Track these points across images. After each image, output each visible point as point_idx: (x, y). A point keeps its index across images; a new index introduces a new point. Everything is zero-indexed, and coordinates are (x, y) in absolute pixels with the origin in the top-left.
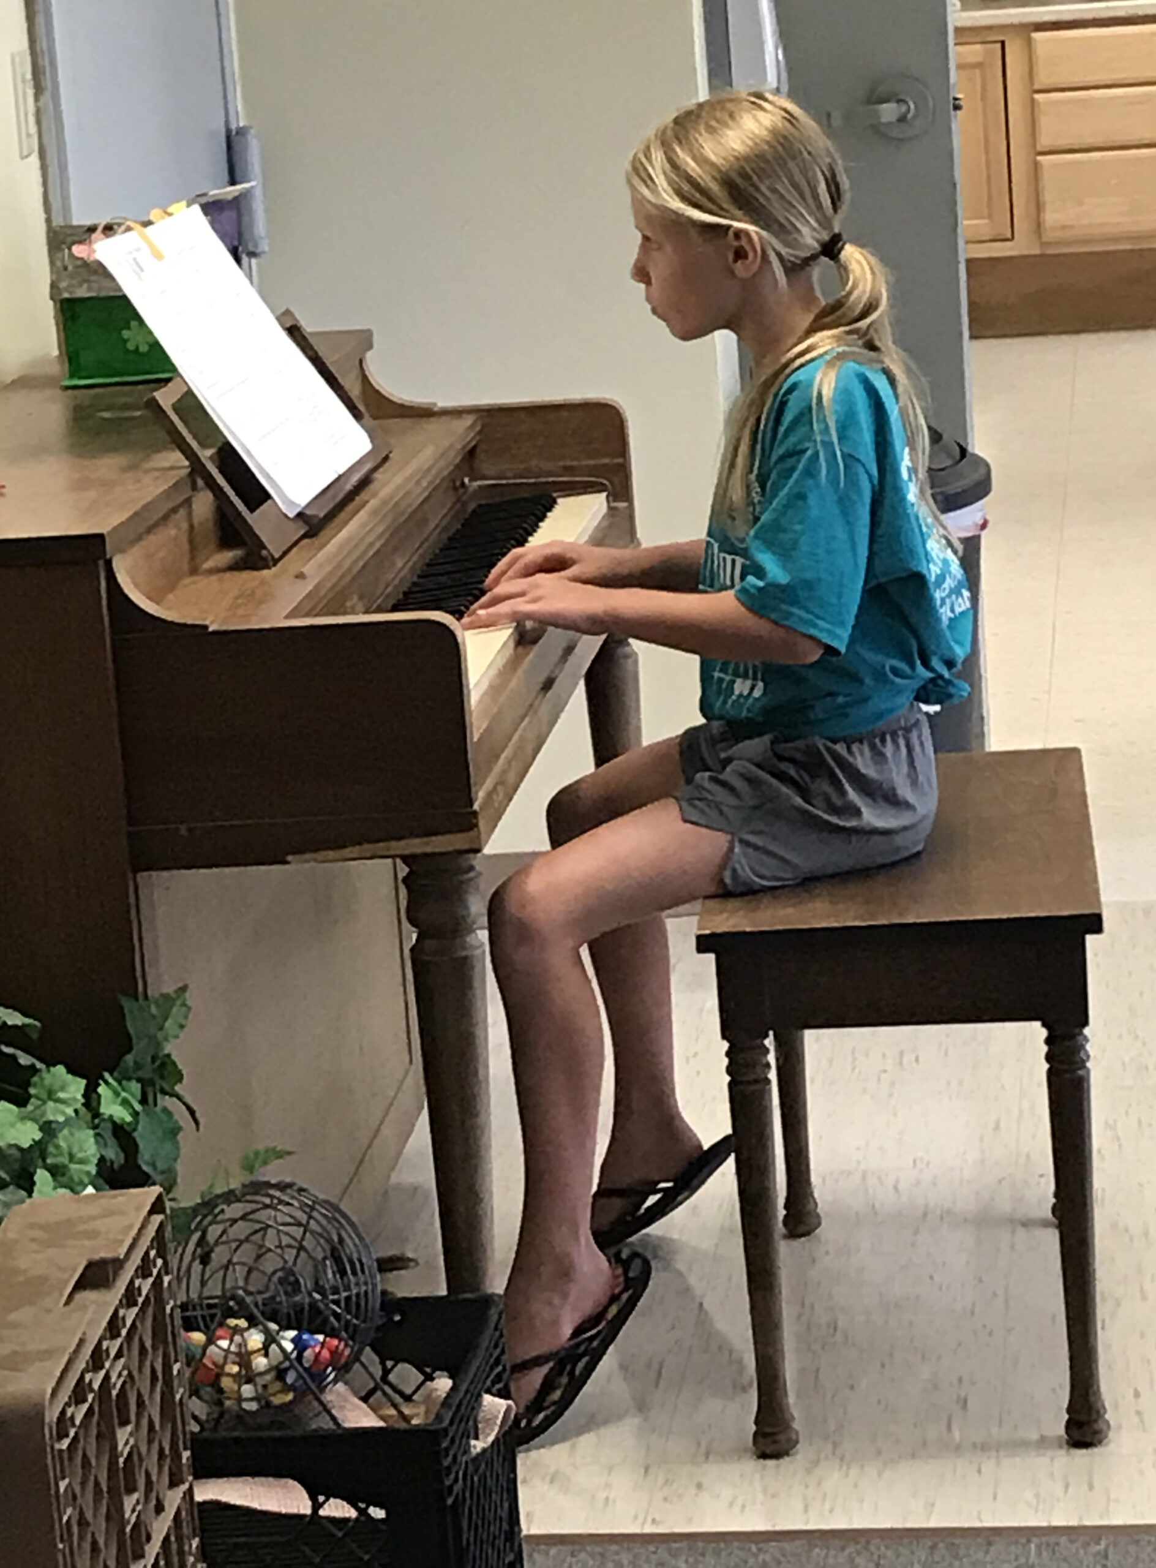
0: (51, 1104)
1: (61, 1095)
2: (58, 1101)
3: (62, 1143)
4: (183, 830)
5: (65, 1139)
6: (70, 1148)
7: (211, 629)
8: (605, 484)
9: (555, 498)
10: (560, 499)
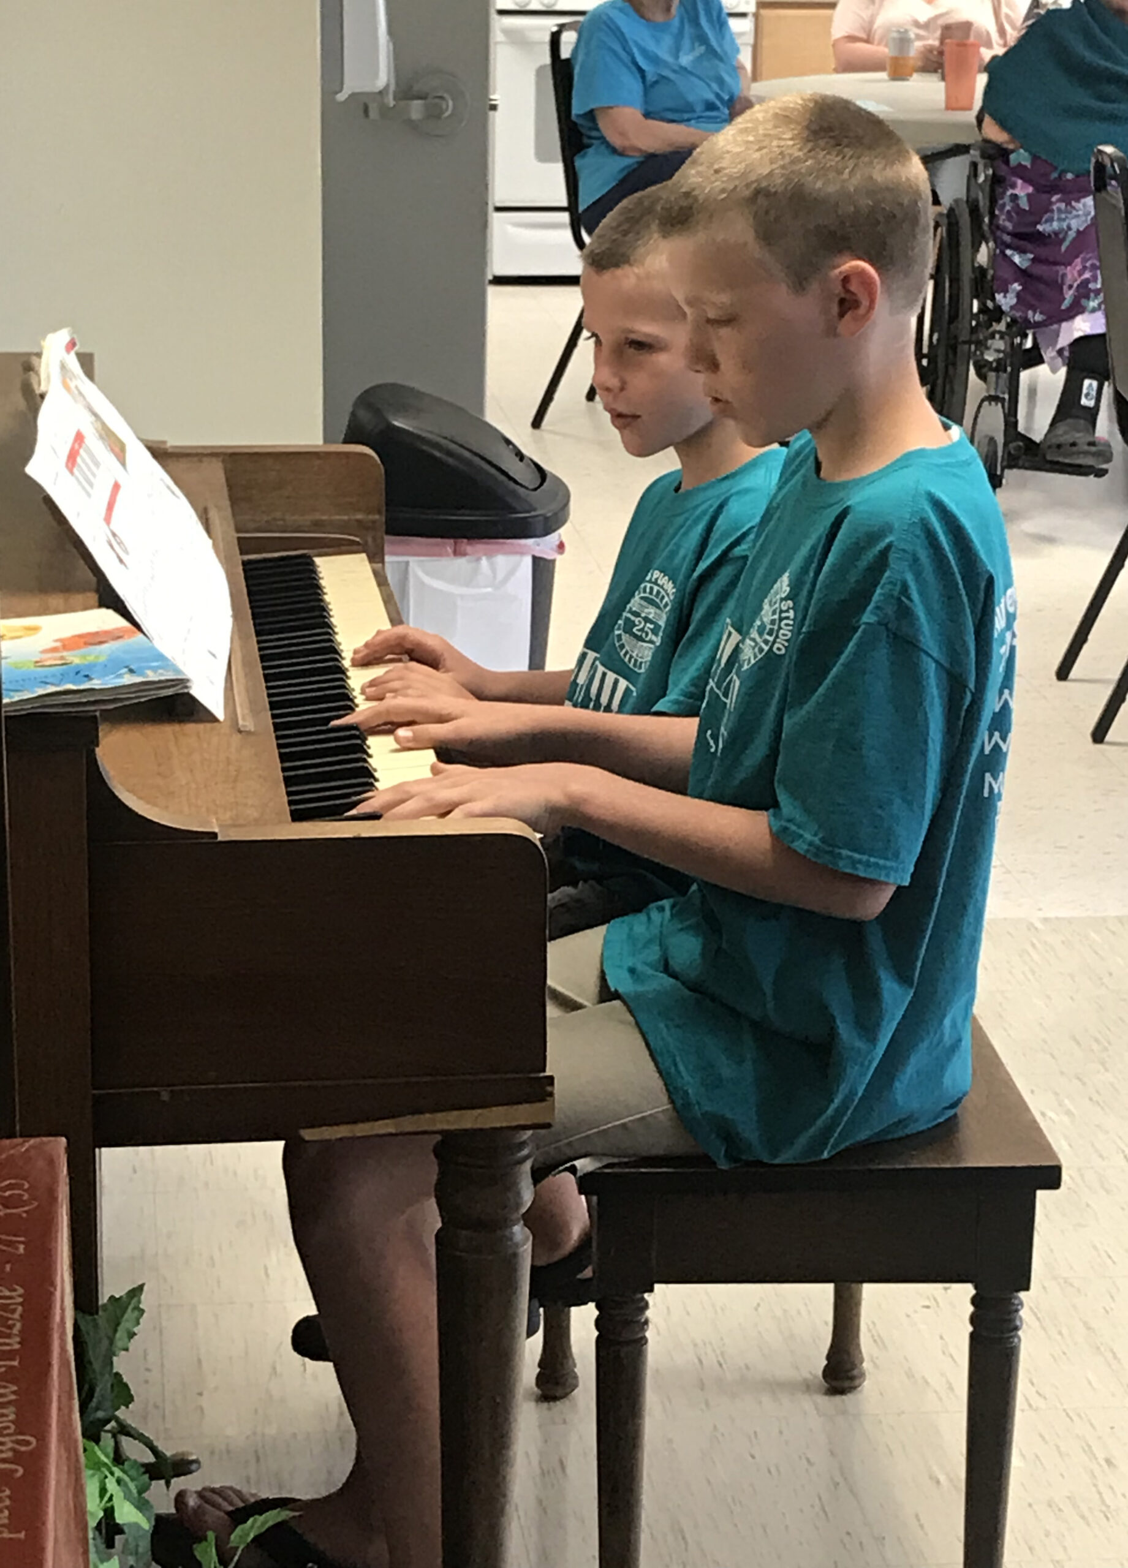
4: (165, 1096)
7: (220, 838)
8: (358, 543)
9: (310, 557)
10: (318, 560)
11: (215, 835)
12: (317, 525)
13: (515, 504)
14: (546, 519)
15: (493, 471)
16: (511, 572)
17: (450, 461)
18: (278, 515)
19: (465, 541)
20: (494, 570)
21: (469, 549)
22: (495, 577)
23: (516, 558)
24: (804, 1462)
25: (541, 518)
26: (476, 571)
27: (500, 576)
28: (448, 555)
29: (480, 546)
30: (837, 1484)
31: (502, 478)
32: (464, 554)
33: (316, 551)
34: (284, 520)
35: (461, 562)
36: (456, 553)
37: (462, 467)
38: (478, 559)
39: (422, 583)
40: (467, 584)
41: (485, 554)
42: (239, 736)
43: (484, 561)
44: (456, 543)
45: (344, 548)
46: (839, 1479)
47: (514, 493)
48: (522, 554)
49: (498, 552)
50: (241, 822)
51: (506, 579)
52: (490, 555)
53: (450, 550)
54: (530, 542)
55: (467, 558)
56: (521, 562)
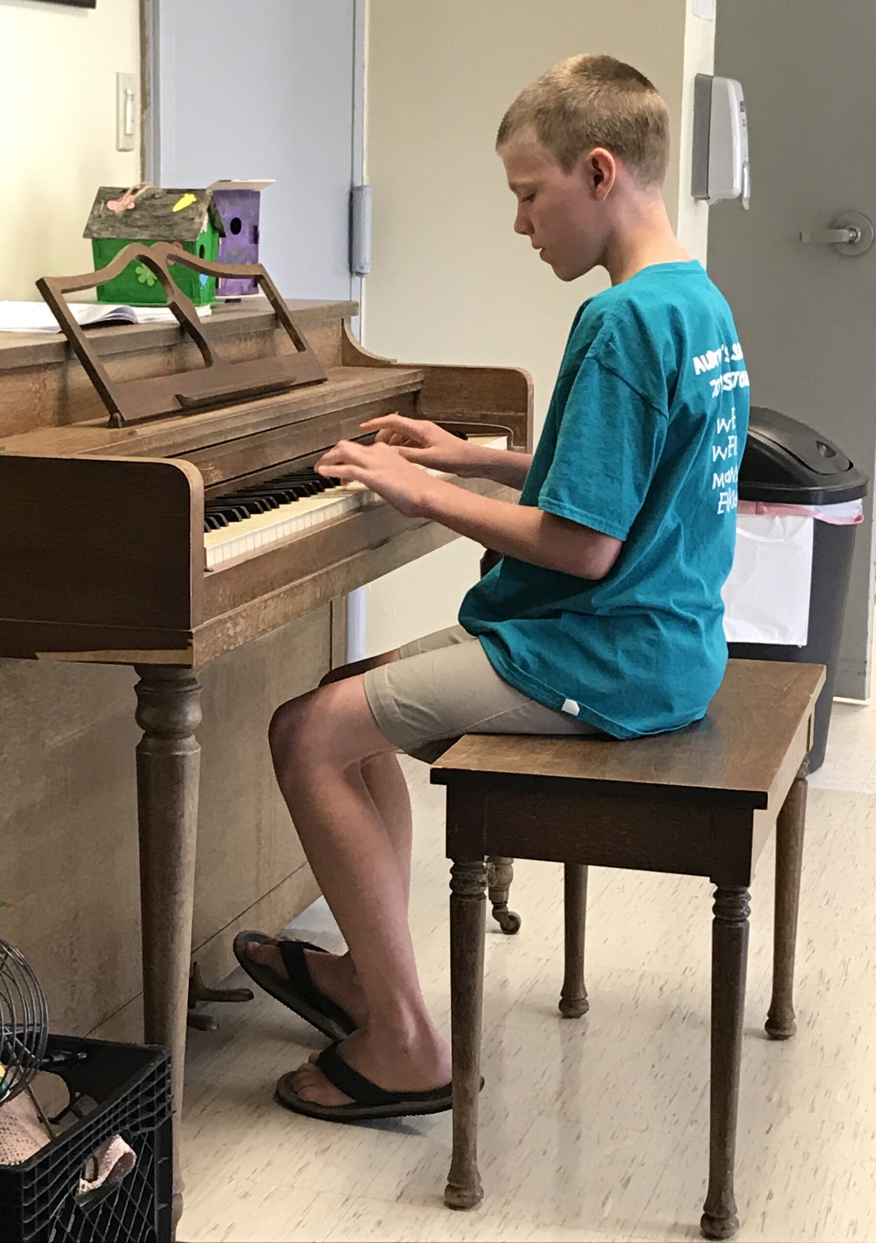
12: (484, 418)
16: (798, 528)
19: (762, 503)
20: (784, 525)
21: (766, 509)
22: (785, 530)
23: (801, 519)
26: (772, 526)
27: (788, 531)
28: (752, 514)
29: (775, 508)
32: (762, 513)
35: (759, 519)
36: (759, 512)
38: (773, 518)
40: (765, 535)
41: (777, 514)
43: (777, 519)
44: (757, 505)
47: (802, 473)
48: (805, 516)
49: (786, 513)
51: (793, 533)
52: (782, 515)
53: (753, 509)
54: (812, 508)
55: (765, 516)
56: (804, 522)
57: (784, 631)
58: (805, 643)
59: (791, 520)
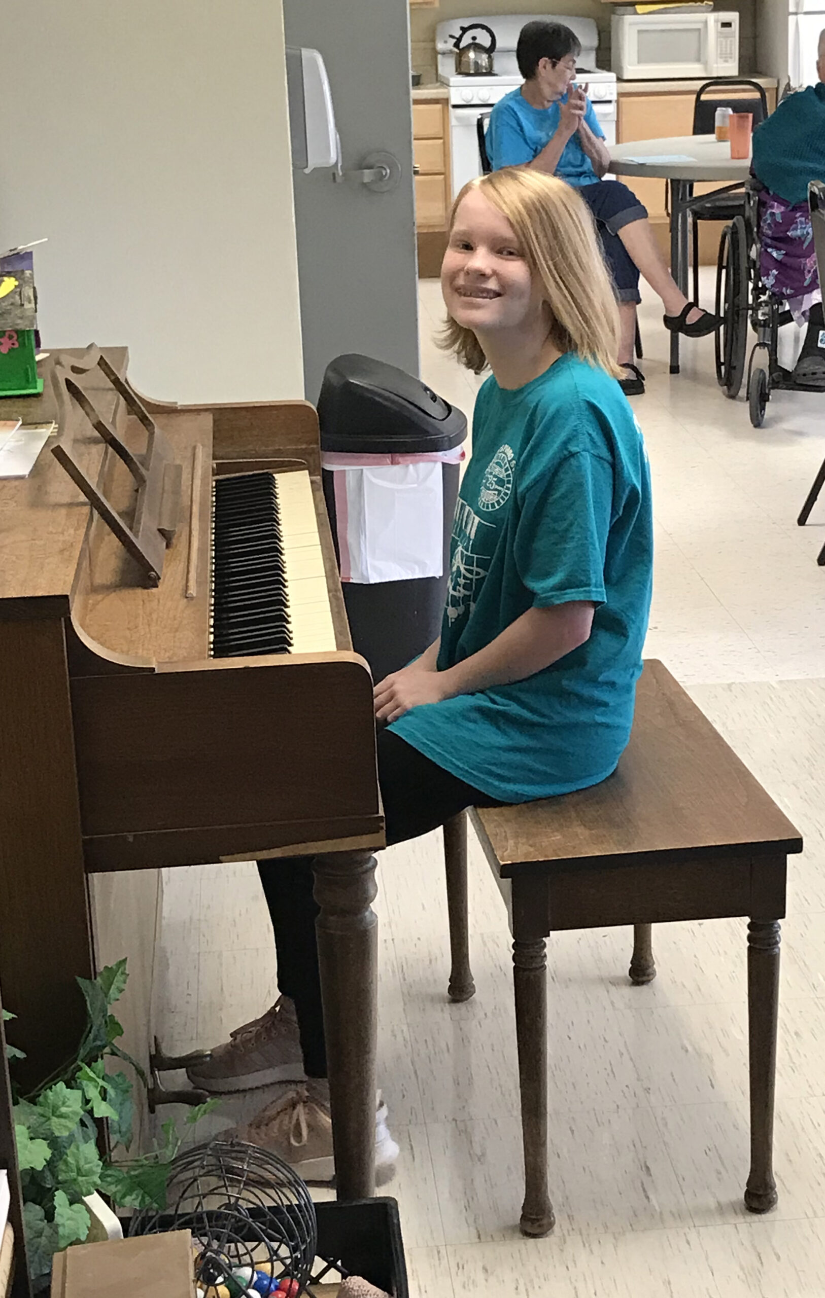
0: (54, 1119)
1: (63, 1110)
2: (61, 1116)
3: (70, 1159)
5: (74, 1155)
6: (77, 1161)
7: (157, 671)
8: (304, 464)
9: (271, 475)
10: (276, 476)
11: (153, 669)
12: (278, 453)
13: (430, 429)
14: (450, 439)
15: (416, 410)
16: (430, 472)
17: (386, 403)
18: (251, 447)
19: (398, 455)
20: (417, 471)
21: (400, 459)
22: (418, 475)
23: (431, 465)
24: (603, 1039)
25: (446, 438)
26: (406, 473)
27: (421, 477)
28: (387, 464)
29: (409, 458)
30: (622, 1054)
31: (422, 414)
32: (398, 463)
33: (274, 470)
34: (255, 450)
35: (396, 468)
36: (393, 463)
37: (394, 407)
38: (407, 466)
39: (371, 482)
40: (401, 482)
41: (411, 463)
42: (185, 600)
43: (411, 467)
44: (392, 457)
45: (294, 468)
46: (624, 1051)
47: (428, 423)
48: (435, 462)
49: (417, 462)
50: (175, 659)
51: (426, 478)
52: (415, 463)
53: (389, 461)
54: (440, 454)
55: (400, 465)
56: (434, 467)
57: (423, 565)
58: (441, 574)
59: (422, 465)
